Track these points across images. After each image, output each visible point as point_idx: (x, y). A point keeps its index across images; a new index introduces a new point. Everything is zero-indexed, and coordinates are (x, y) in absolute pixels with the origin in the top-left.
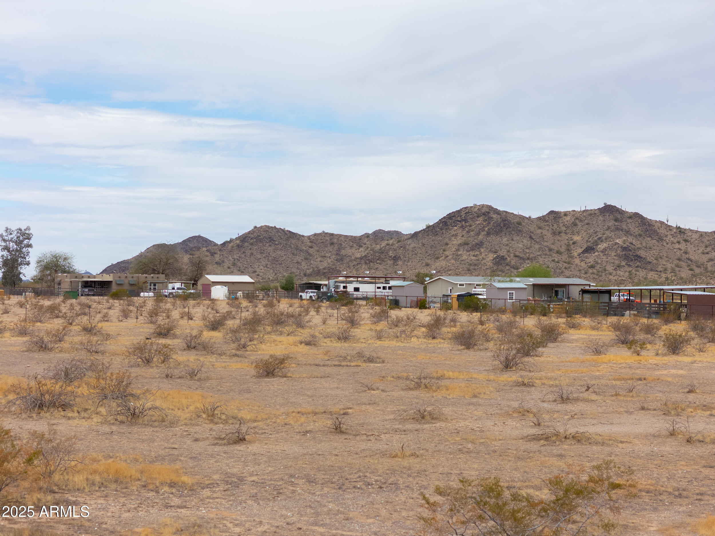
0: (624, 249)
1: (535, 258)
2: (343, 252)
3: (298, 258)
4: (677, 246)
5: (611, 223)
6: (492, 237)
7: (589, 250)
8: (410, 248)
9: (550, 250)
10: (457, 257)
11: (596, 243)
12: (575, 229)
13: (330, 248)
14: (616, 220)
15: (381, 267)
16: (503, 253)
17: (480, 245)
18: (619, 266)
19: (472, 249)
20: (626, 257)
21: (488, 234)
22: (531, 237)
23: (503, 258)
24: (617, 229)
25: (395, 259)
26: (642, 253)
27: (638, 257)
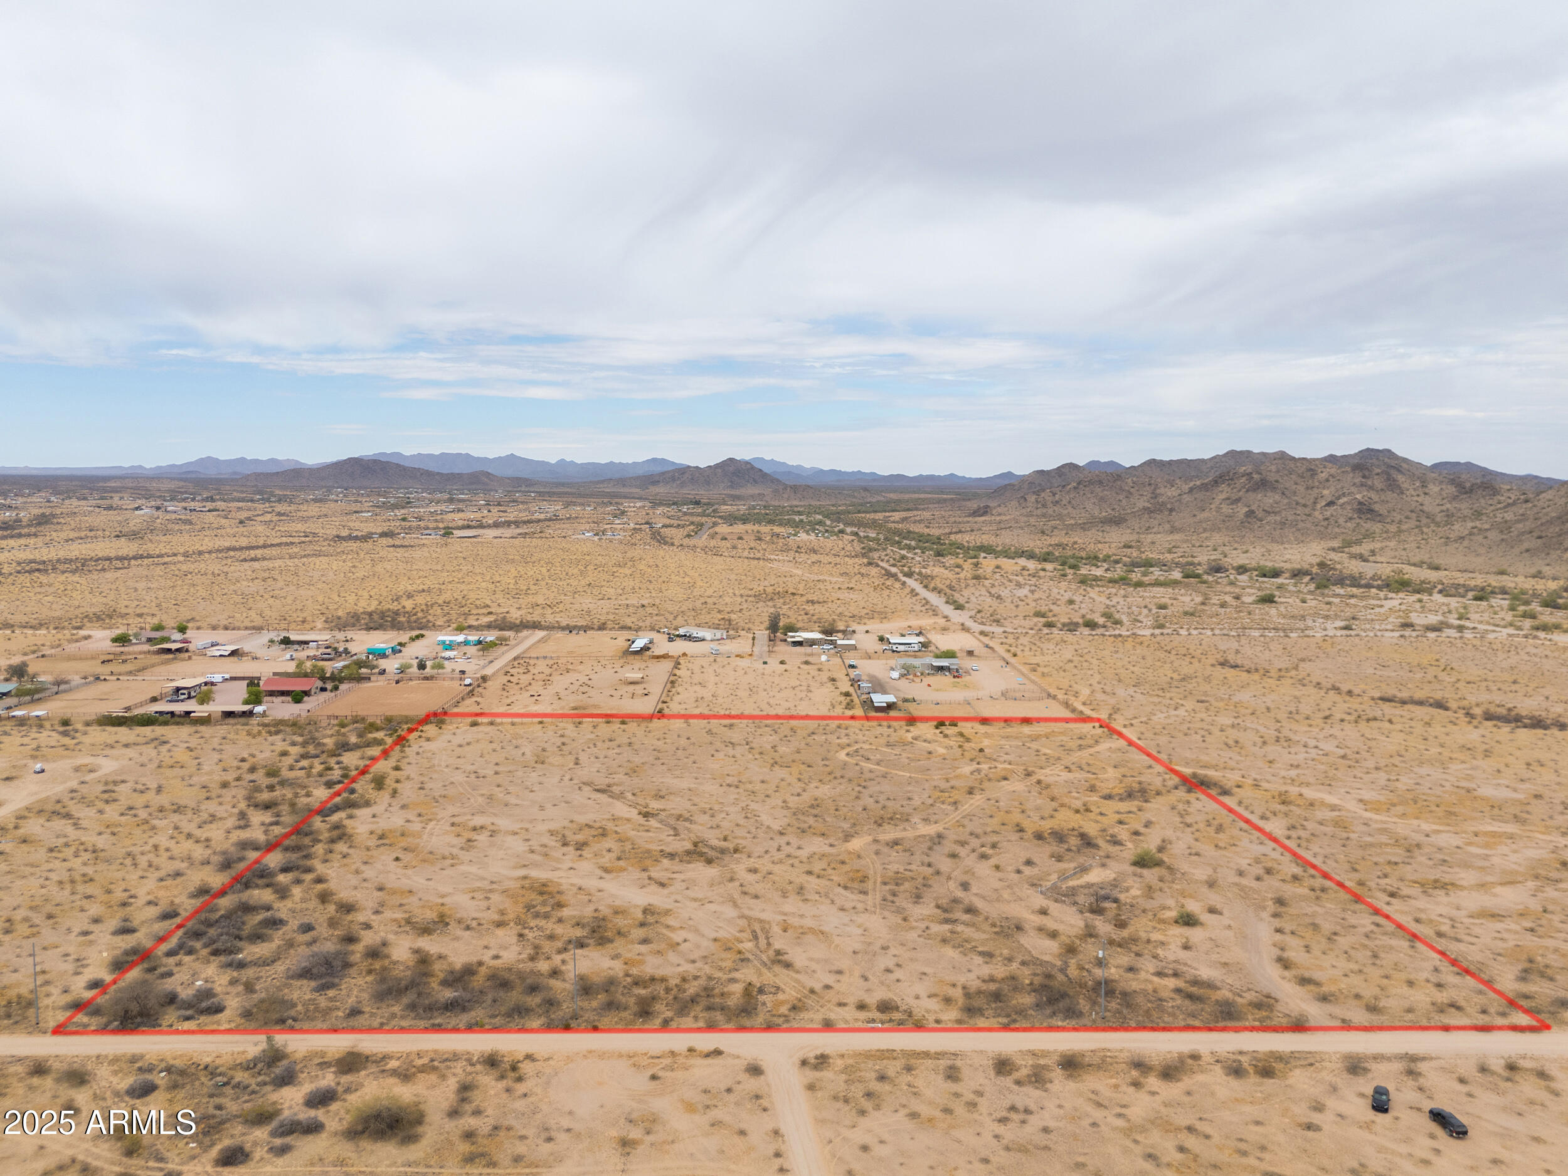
0: (1360, 503)
1: (1279, 512)
2: (1158, 491)
3: (1121, 497)
4: (1416, 498)
5: (1357, 480)
6: (1250, 493)
7: (1331, 504)
8: (1185, 502)
9: (1297, 504)
10: (1218, 509)
11: (1339, 498)
12: (1327, 484)
13: (1148, 488)
14: (1364, 477)
15: (1159, 517)
16: (1253, 508)
17: (1238, 500)
18: (1351, 519)
19: (1232, 504)
20: (1360, 511)
21: (1248, 491)
22: (1283, 493)
23: (1253, 512)
24: (1362, 485)
25: (1171, 510)
26: (1376, 507)
27: (1371, 511)
